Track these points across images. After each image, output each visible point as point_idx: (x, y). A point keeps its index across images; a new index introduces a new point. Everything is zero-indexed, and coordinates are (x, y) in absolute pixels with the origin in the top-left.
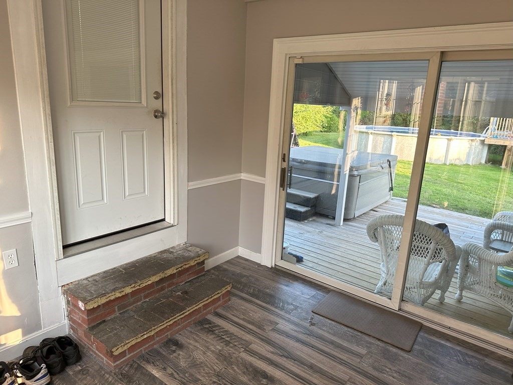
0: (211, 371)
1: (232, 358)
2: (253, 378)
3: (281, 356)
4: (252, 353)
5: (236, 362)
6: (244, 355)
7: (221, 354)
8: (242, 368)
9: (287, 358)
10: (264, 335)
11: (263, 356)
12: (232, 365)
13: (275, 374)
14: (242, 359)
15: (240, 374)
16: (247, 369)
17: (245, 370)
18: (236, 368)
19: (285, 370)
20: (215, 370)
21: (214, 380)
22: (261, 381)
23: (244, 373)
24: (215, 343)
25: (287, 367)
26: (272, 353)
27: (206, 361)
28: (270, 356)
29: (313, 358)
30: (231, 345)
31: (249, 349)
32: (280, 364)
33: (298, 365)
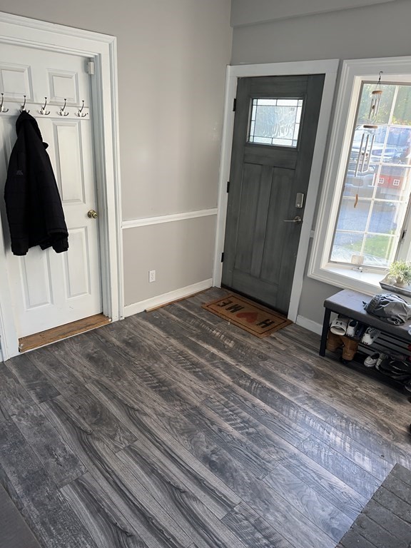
0: (275, 476)
1: (251, 494)
2: (226, 463)
3: (184, 492)
4: (223, 500)
5: (245, 488)
6: (235, 498)
7: (266, 504)
8: (238, 478)
9: (178, 489)
10: (199, 537)
11: (209, 494)
12: (250, 483)
13: (200, 466)
14: (237, 492)
15: (241, 470)
16: (232, 476)
17: (234, 474)
18: (246, 478)
19: (187, 470)
20: (271, 478)
21: (269, 464)
22: (217, 459)
23: (236, 471)
24: (276, 526)
25: (182, 474)
26: (195, 499)
27: (284, 494)
28: (200, 494)
29: (143, 484)
30: (252, 520)
31: (226, 510)
32: (190, 479)
33: (168, 475)
